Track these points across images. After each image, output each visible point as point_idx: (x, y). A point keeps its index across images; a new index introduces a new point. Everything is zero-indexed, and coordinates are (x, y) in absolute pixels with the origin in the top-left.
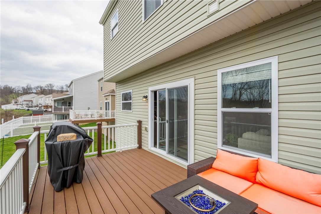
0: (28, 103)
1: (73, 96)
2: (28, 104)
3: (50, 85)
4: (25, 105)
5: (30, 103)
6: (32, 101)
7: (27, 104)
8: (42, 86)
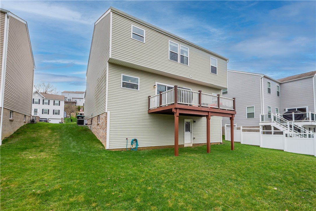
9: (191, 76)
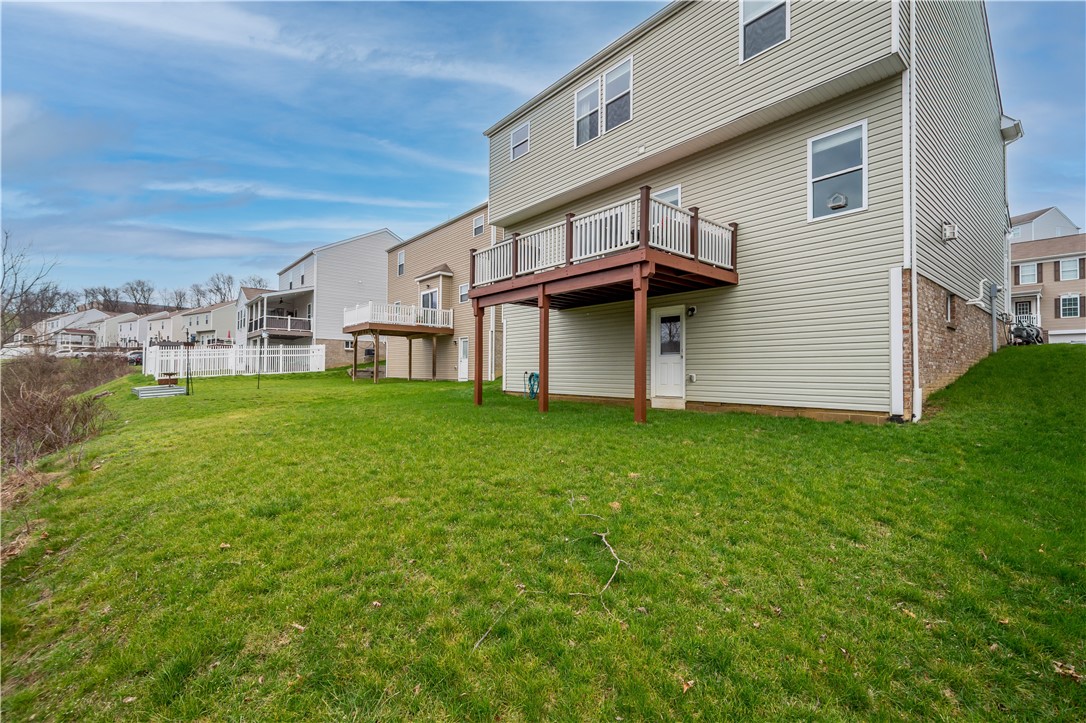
0: (78, 338)
1: (313, 291)
2: (80, 343)
3: (140, 283)
4: (70, 346)
5: (86, 339)
6: (93, 332)
7: (77, 343)
8: (111, 286)
9: (642, 150)
